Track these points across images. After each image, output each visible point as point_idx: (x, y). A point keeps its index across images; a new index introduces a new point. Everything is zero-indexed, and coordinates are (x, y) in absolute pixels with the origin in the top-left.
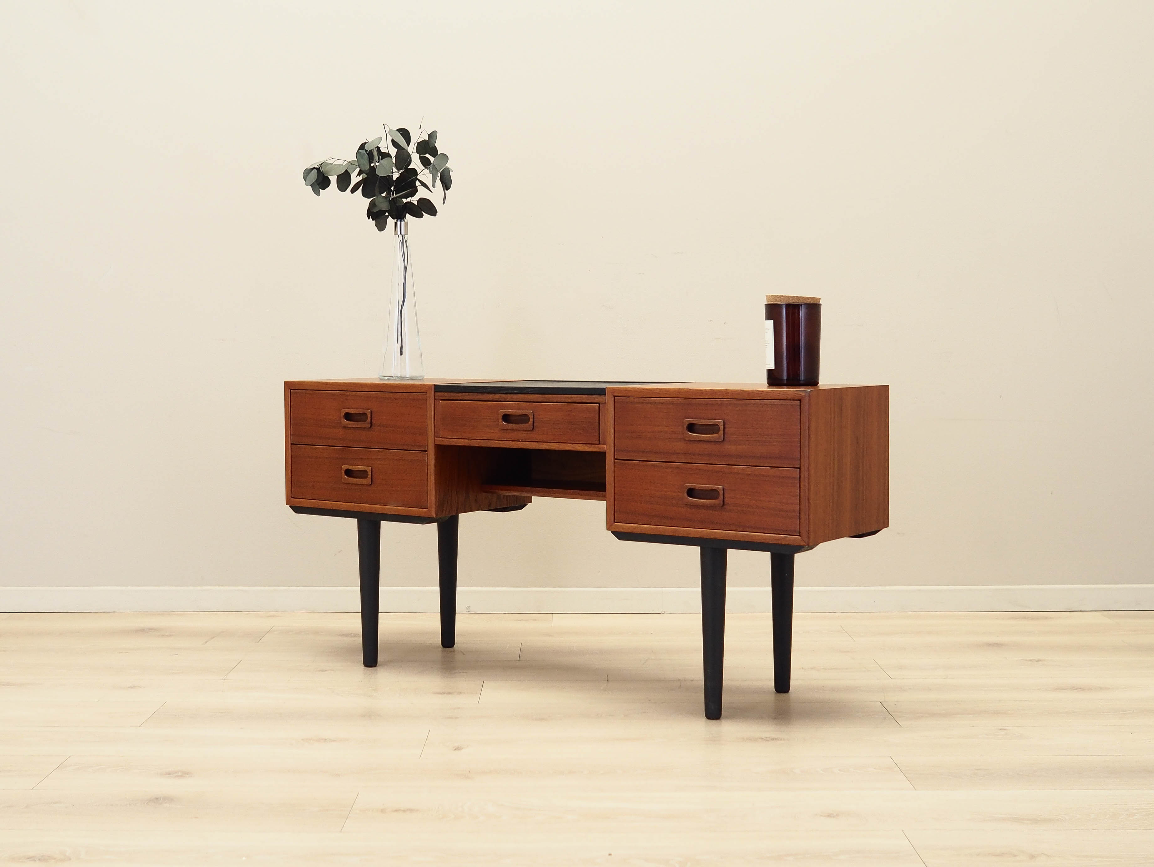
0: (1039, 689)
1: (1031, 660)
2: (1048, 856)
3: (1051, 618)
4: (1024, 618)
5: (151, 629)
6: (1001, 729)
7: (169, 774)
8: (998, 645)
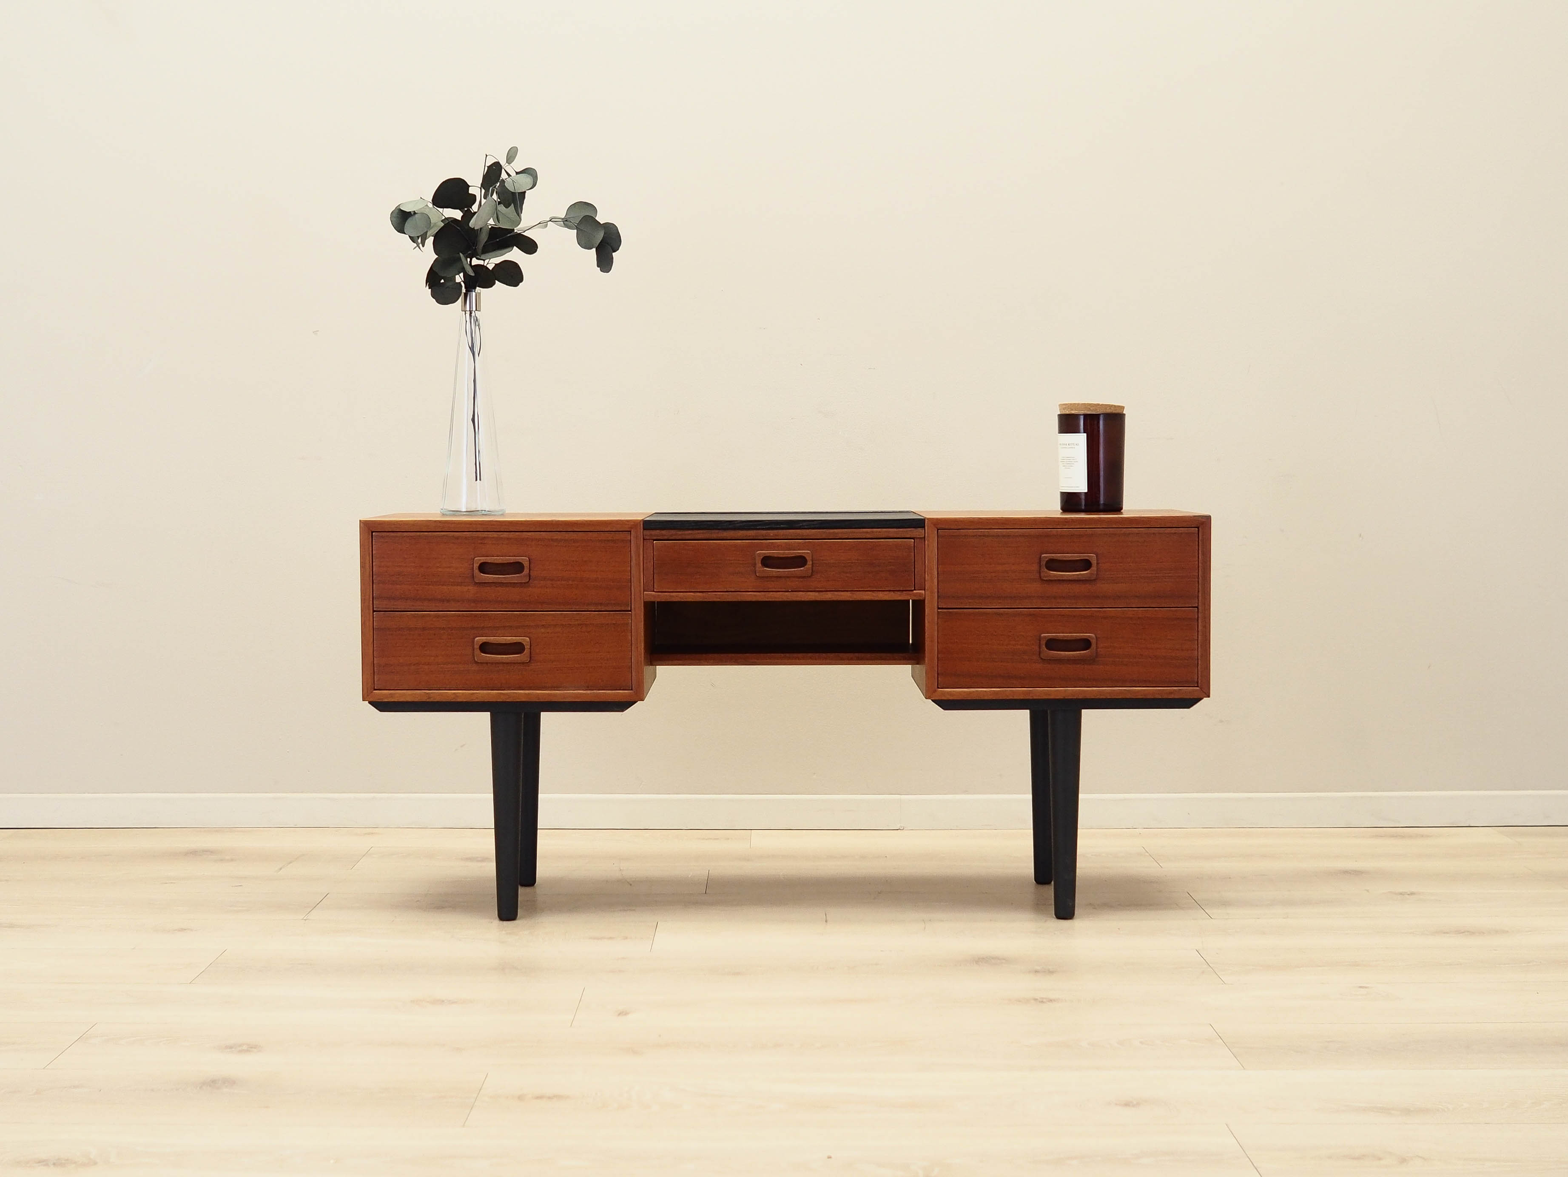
0: (1412, 933)
2: (1425, 1159)
4: (1392, 836)
5: (206, 851)
6: (1361, 987)
7: (231, 1048)
8: (1357, 874)
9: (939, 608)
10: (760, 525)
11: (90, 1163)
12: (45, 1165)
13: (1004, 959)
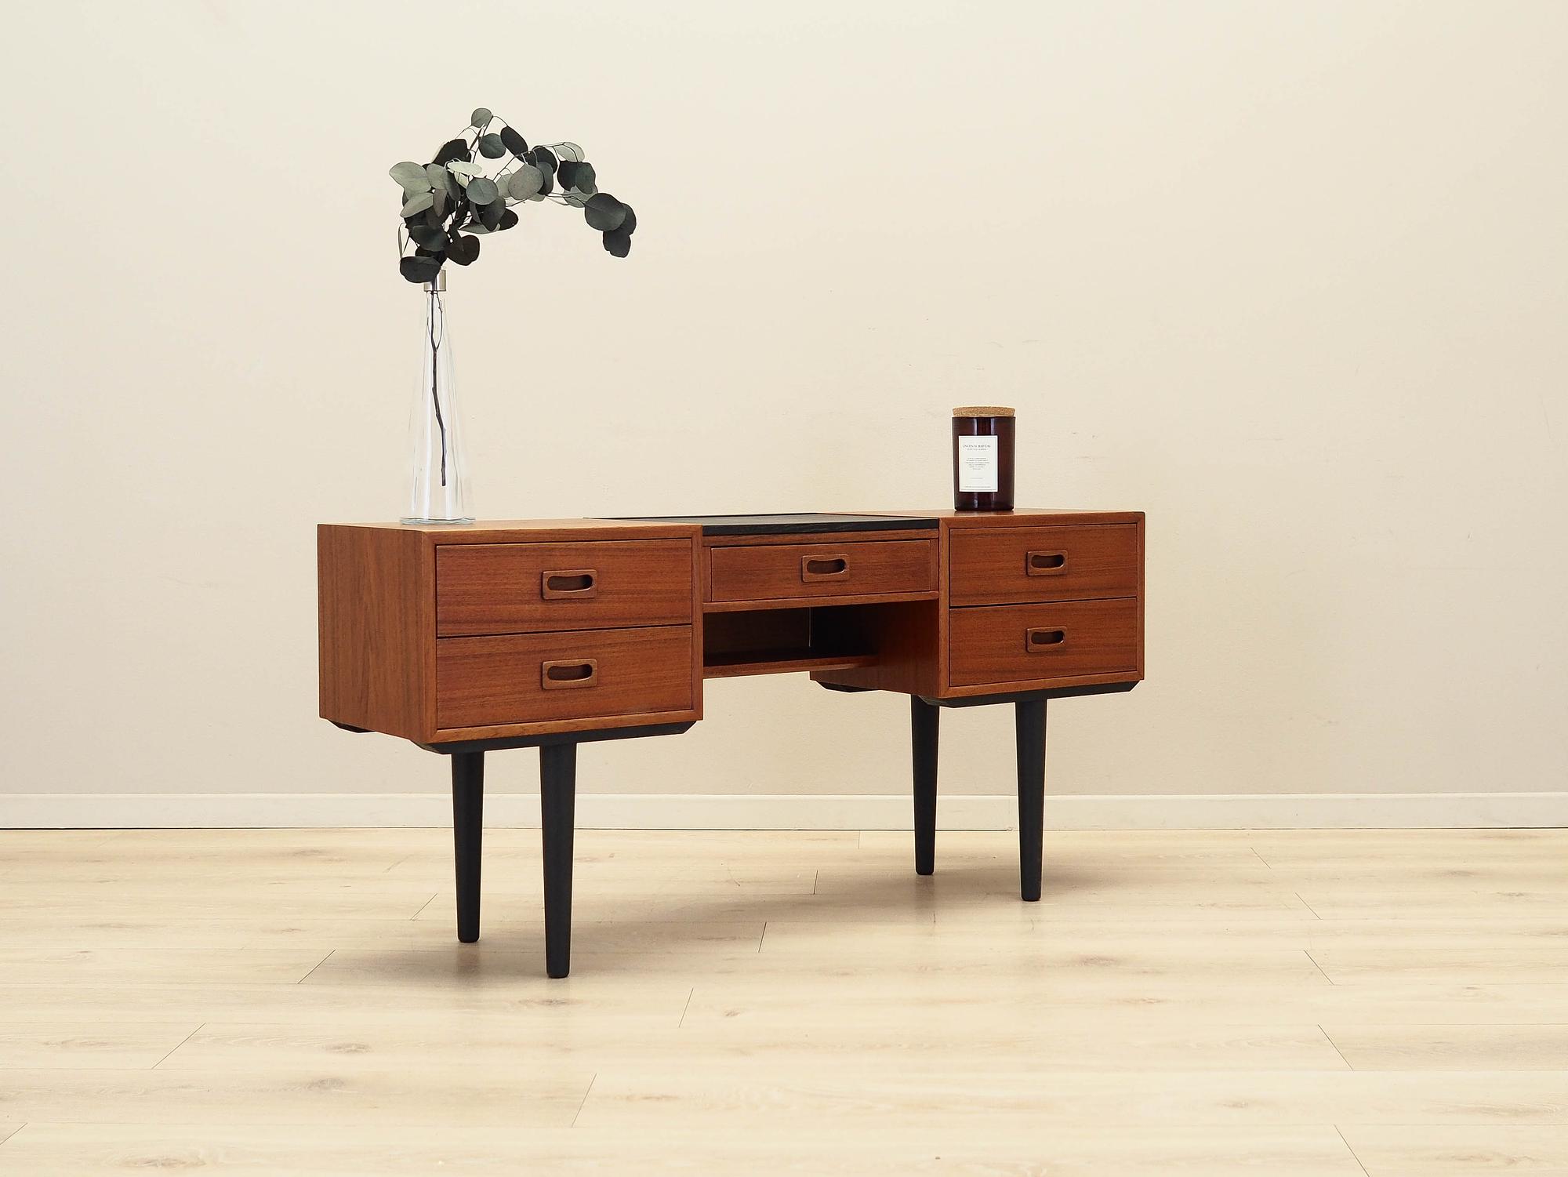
0: (1520, 934)
1: (1509, 895)
2: (1534, 1160)
3: (1536, 837)
4: (1501, 837)
5: (314, 852)
6: (1468, 988)
7: (339, 1048)
8: (1466, 874)
9: (950, 607)
10: (807, 528)
11: (199, 1163)
12: (153, 1165)
13: (1112, 960)
